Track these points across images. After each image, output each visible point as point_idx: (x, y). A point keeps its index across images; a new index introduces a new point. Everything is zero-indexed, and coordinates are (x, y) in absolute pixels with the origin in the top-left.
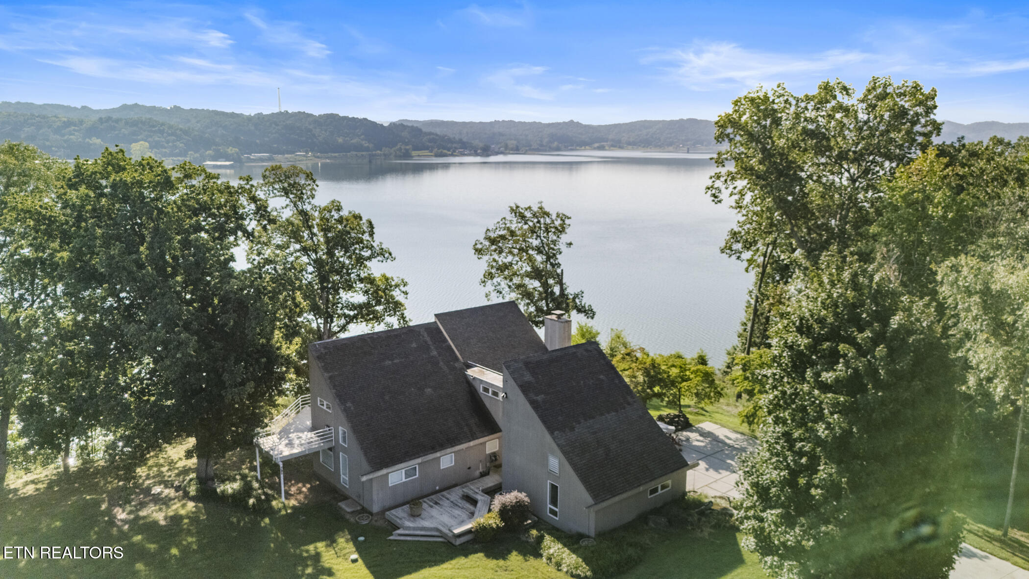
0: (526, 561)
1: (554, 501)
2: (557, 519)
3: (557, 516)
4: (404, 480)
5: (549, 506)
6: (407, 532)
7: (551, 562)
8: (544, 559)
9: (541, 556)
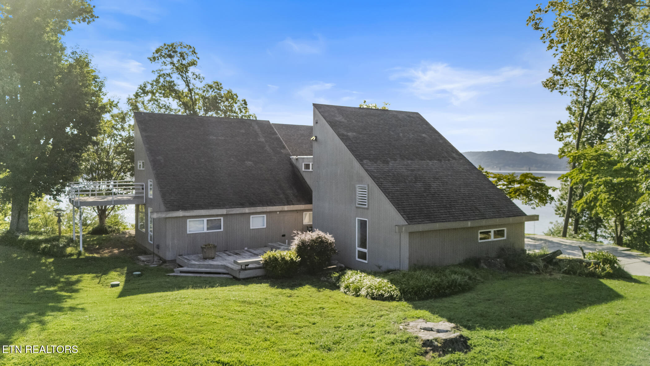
0: (320, 291)
1: (363, 244)
2: (366, 262)
3: (366, 260)
4: (205, 231)
5: (358, 249)
6: (190, 269)
7: (349, 290)
8: (342, 289)
9: (338, 288)
